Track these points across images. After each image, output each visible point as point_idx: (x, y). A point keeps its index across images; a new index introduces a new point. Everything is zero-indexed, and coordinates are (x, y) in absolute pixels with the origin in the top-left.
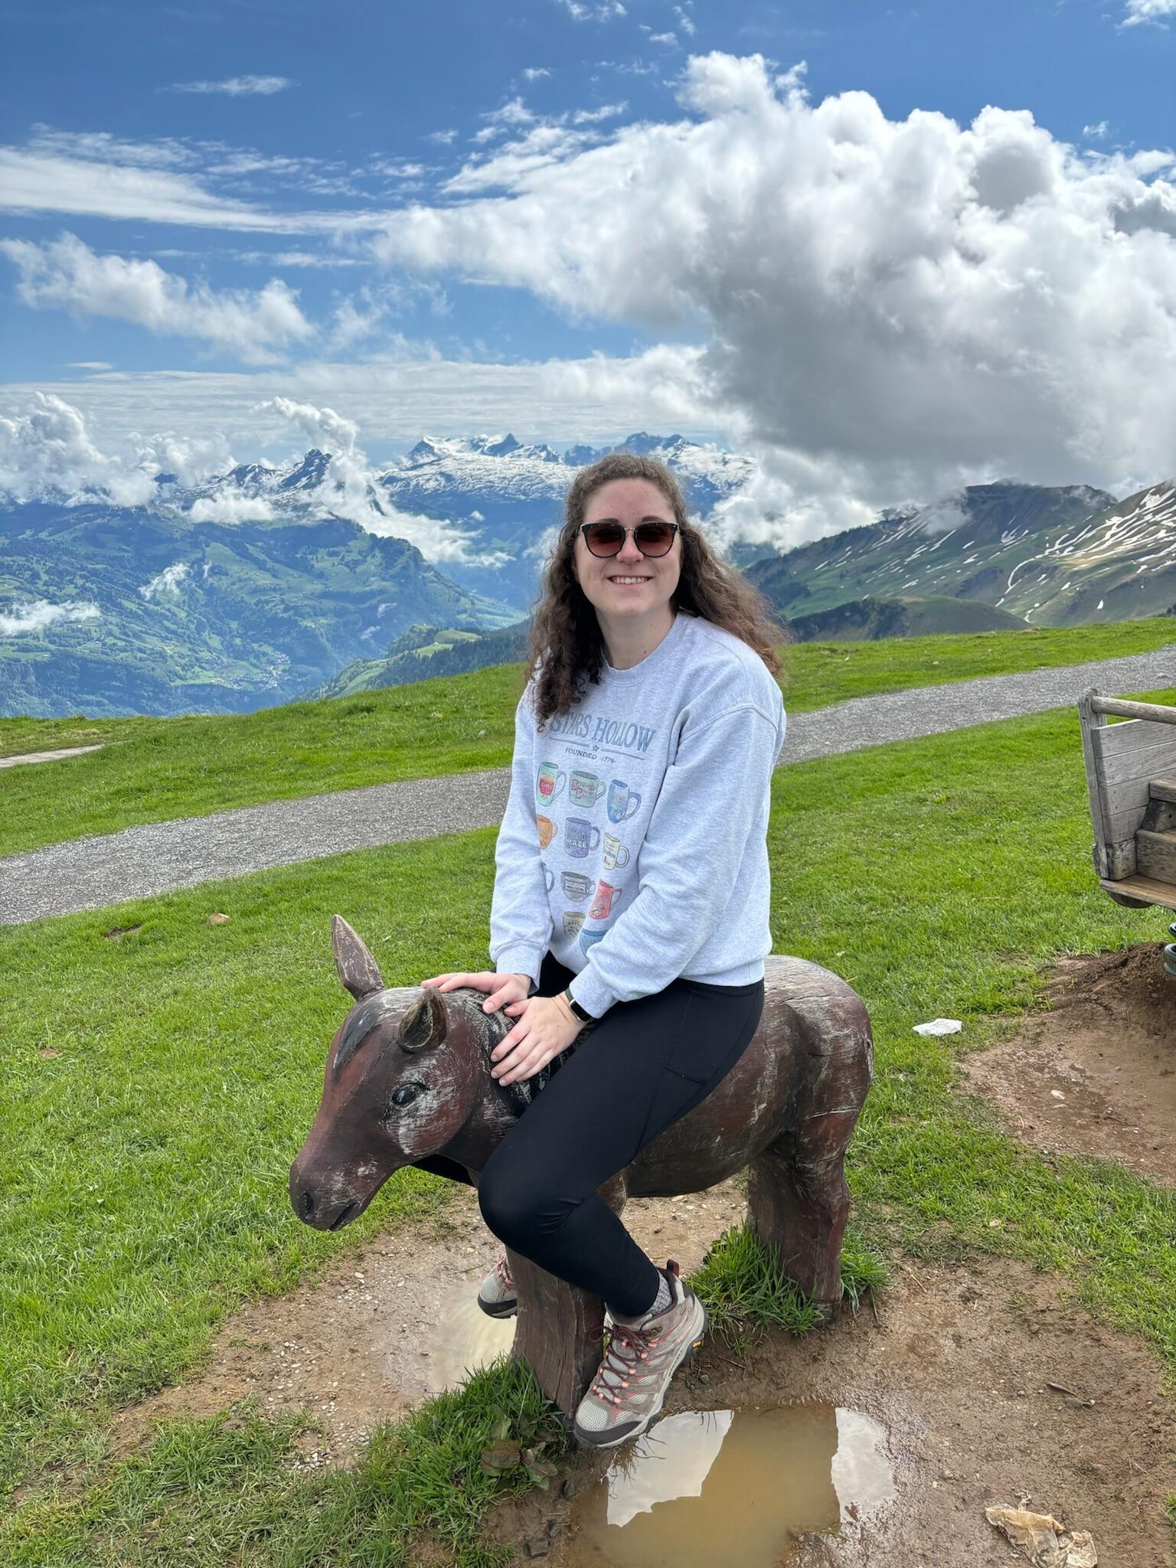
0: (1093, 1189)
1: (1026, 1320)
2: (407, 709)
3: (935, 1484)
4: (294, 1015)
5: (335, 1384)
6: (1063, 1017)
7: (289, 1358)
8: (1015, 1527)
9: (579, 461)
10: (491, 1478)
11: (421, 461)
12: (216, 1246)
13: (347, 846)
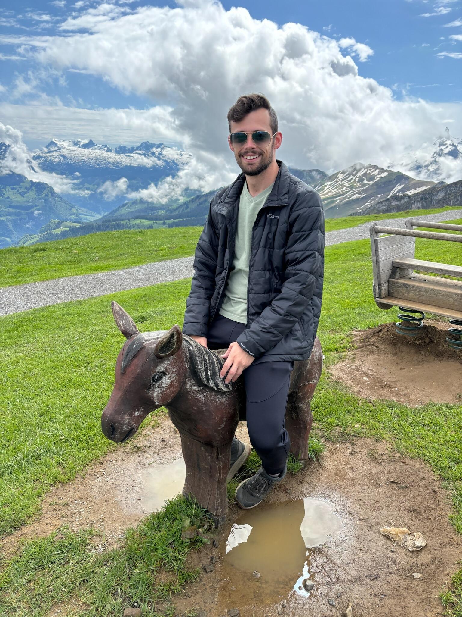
0: (389, 410)
1: (376, 459)
2: (62, 249)
3: (358, 522)
4: (43, 370)
5: (102, 515)
6: (362, 351)
7: (78, 507)
8: (392, 534)
9: (121, 152)
10: (186, 542)
11: (52, 149)
12: (32, 466)
13: (47, 304)
